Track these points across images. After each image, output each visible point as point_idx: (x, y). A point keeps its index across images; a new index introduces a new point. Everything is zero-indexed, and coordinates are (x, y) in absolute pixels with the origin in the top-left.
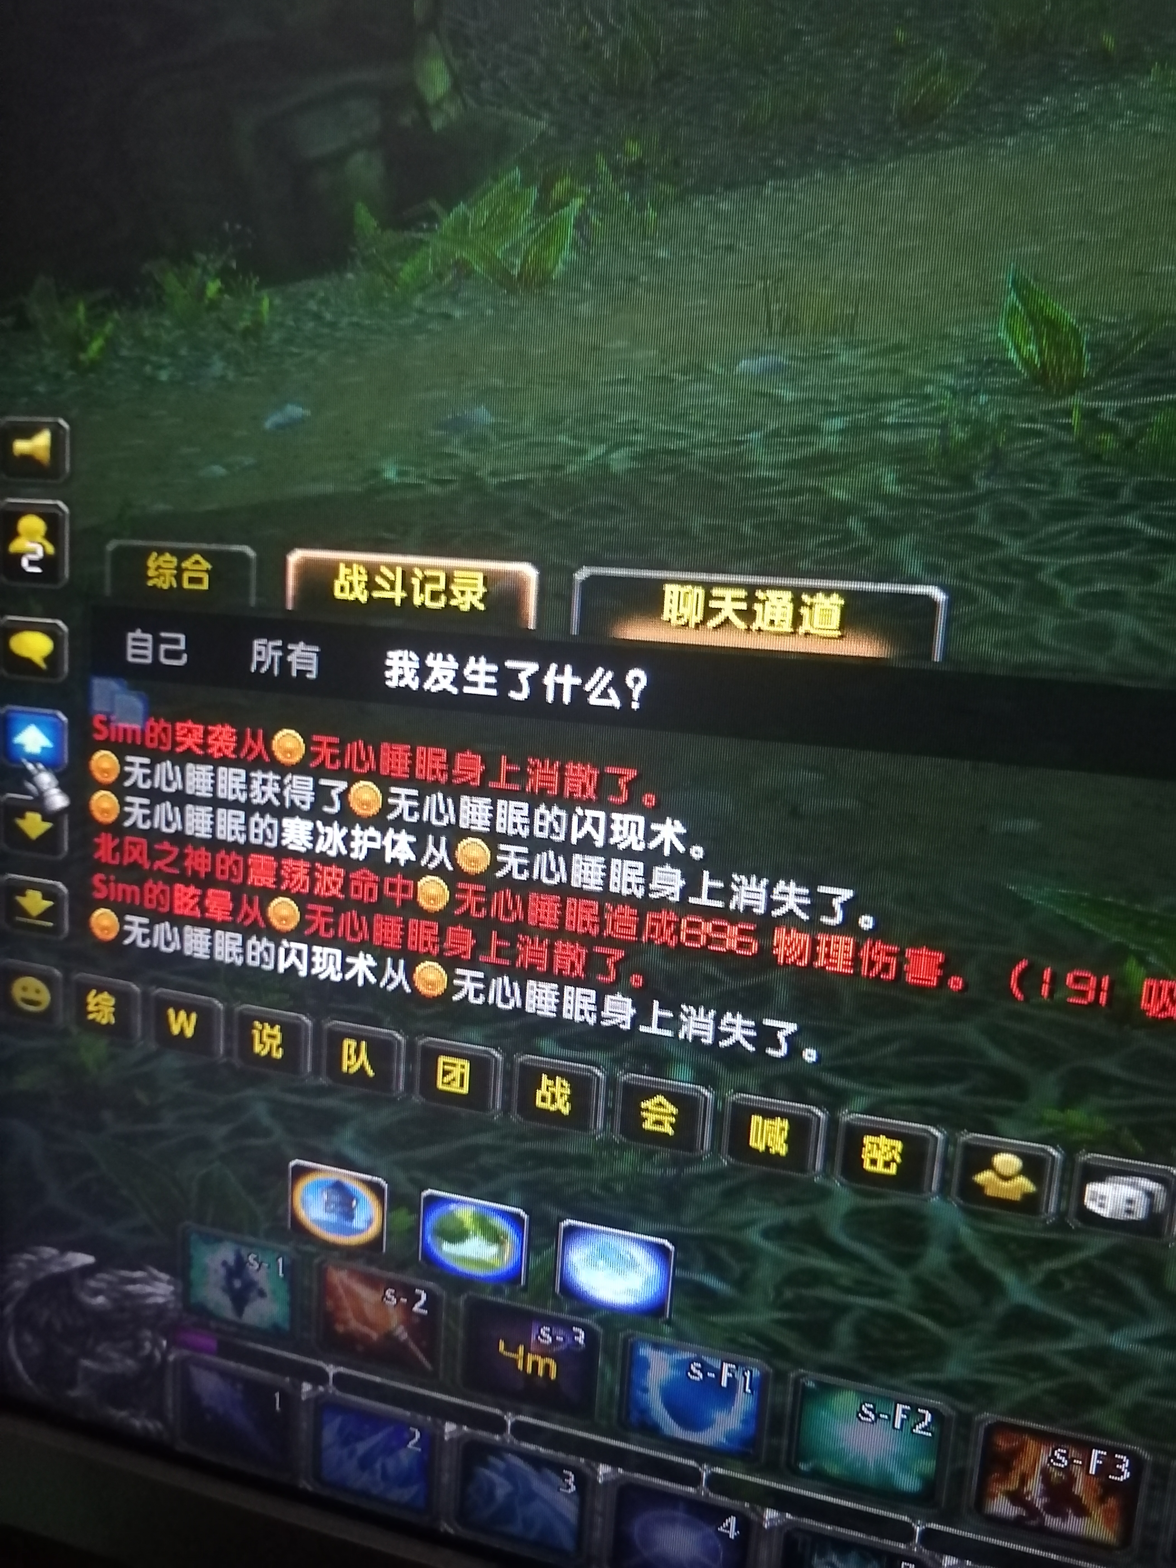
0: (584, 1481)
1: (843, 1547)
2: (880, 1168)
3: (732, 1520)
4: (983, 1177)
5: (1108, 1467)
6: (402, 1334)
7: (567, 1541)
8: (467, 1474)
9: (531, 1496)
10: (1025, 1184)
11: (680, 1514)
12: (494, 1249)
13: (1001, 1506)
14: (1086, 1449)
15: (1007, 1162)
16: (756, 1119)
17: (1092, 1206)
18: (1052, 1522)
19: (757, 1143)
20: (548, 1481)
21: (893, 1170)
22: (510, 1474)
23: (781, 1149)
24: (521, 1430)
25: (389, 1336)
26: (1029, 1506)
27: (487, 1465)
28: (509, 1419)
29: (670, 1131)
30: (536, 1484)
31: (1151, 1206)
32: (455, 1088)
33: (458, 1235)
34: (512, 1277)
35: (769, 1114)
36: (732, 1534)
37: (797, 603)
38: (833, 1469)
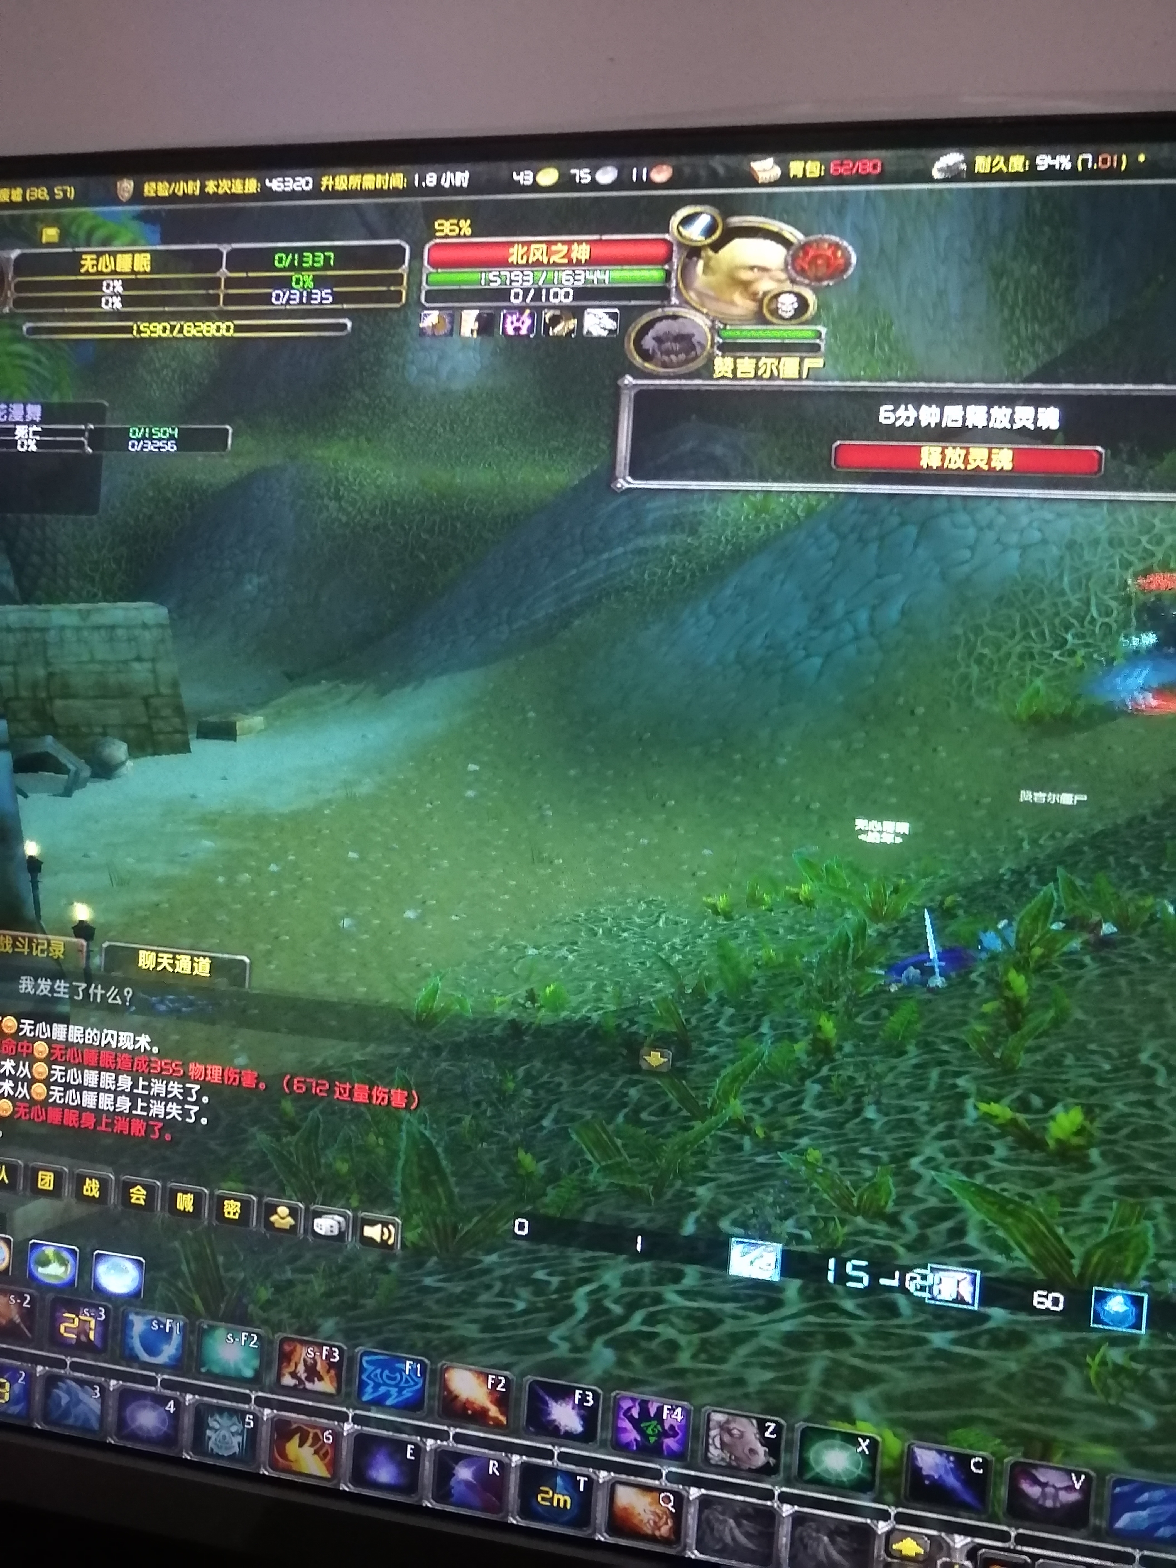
0: (103, 1390)
1: (221, 1410)
2: (231, 1216)
3: (172, 1403)
4: (274, 1218)
5: (330, 1355)
6: (18, 1320)
7: (95, 1425)
8: (47, 1394)
9: (79, 1402)
10: (290, 1221)
11: (148, 1402)
12: (63, 1269)
13: (288, 1381)
14: (320, 1346)
15: (283, 1210)
16: (179, 1195)
17: (317, 1229)
18: (309, 1386)
19: (180, 1207)
20: (86, 1392)
21: (237, 1217)
22: (69, 1392)
23: (190, 1209)
24: (75, 1367)
25: (11, 1321)
26: (299, 1379)
27: (58, 1387)
28: (68, 1361)
29: (143, 1203)
30: (82, 1396)
31: (340, 1229)
32: (46, 1187)
33: (45, 1263)
34: (71, 1283)
35: (185, 1192)
36: (172, 1410)
37: (192, 960)
38: (216, 1370)
